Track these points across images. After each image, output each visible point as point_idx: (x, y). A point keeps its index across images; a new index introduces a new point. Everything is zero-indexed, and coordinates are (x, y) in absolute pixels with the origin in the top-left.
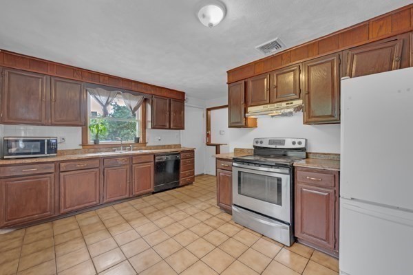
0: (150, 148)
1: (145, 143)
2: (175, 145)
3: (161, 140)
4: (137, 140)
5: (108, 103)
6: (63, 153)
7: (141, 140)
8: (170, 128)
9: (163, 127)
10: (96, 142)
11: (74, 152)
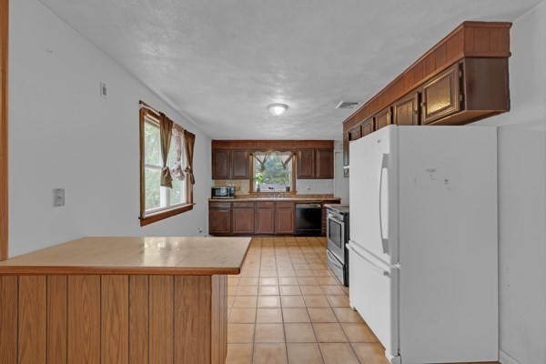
0: (300, 196)
1: (295, 191)
2: (327, 195)
3: (310, 189)
4: (288, 189)
5: (265, 161)
6: (239, 197)
7: (291, 189)
8: (315, 178)
9: (309, 177)
10: (258, 190)
11: (245, 196)
